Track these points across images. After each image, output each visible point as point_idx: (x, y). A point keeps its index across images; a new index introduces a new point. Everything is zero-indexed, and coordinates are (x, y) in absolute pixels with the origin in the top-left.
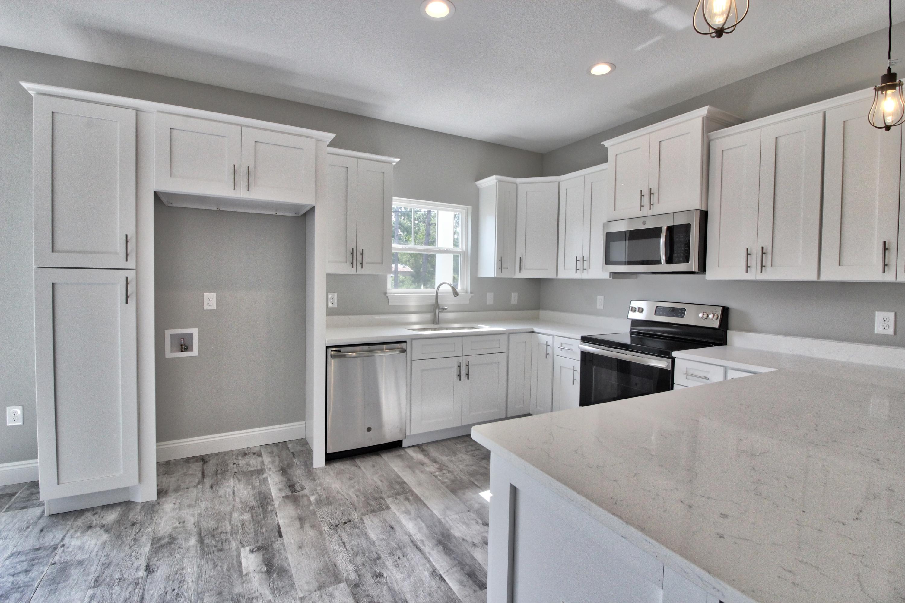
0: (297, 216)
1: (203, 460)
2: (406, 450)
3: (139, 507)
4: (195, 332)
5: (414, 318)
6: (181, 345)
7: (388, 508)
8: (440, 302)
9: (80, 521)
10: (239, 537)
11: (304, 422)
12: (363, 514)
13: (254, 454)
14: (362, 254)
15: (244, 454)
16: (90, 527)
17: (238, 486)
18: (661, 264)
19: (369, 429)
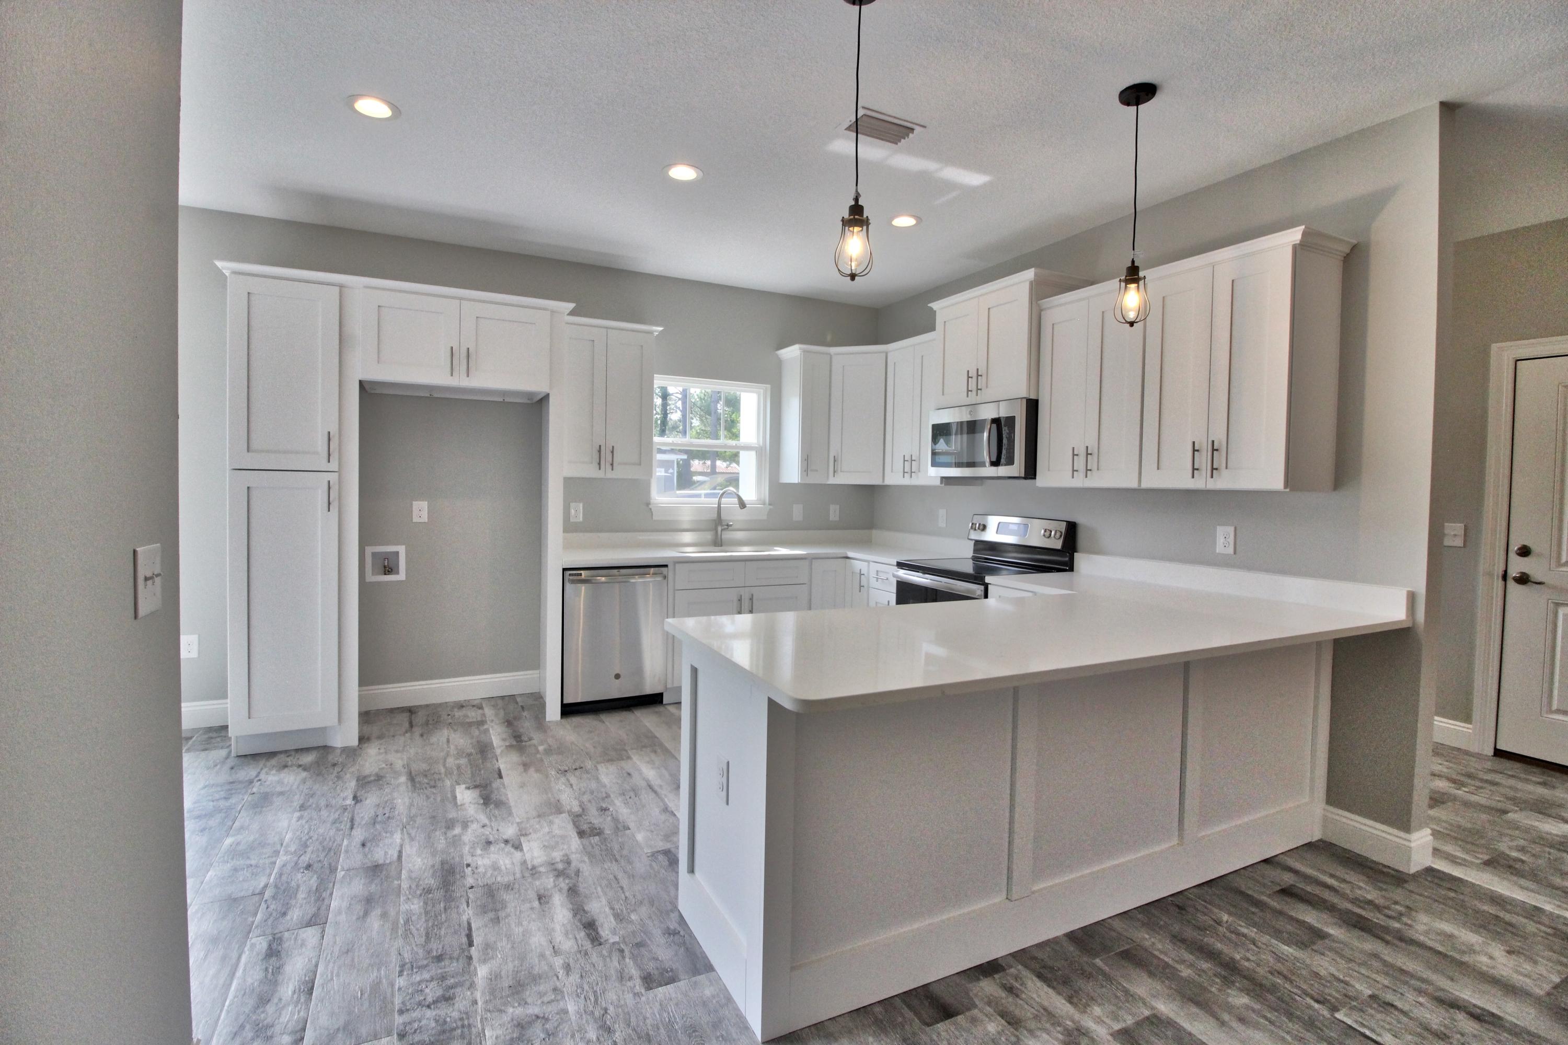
0: (529, 402)
1: (411, 711)
2: (667, 707)
3: (339, 751)
4: (402, 550)
5: (687, 537)
6: (385, 567)
7: (629, 758)
8: (723, 516)
9: (273, 762)
10: (455, 777)
11: (537, 672)
12: (598, 763)
13: (474, 706)
14: (612, 452)
15: (461, 706)
16: (285, 766)
17: (453, 735)
18: (985, 466)
19: (617, 676)
